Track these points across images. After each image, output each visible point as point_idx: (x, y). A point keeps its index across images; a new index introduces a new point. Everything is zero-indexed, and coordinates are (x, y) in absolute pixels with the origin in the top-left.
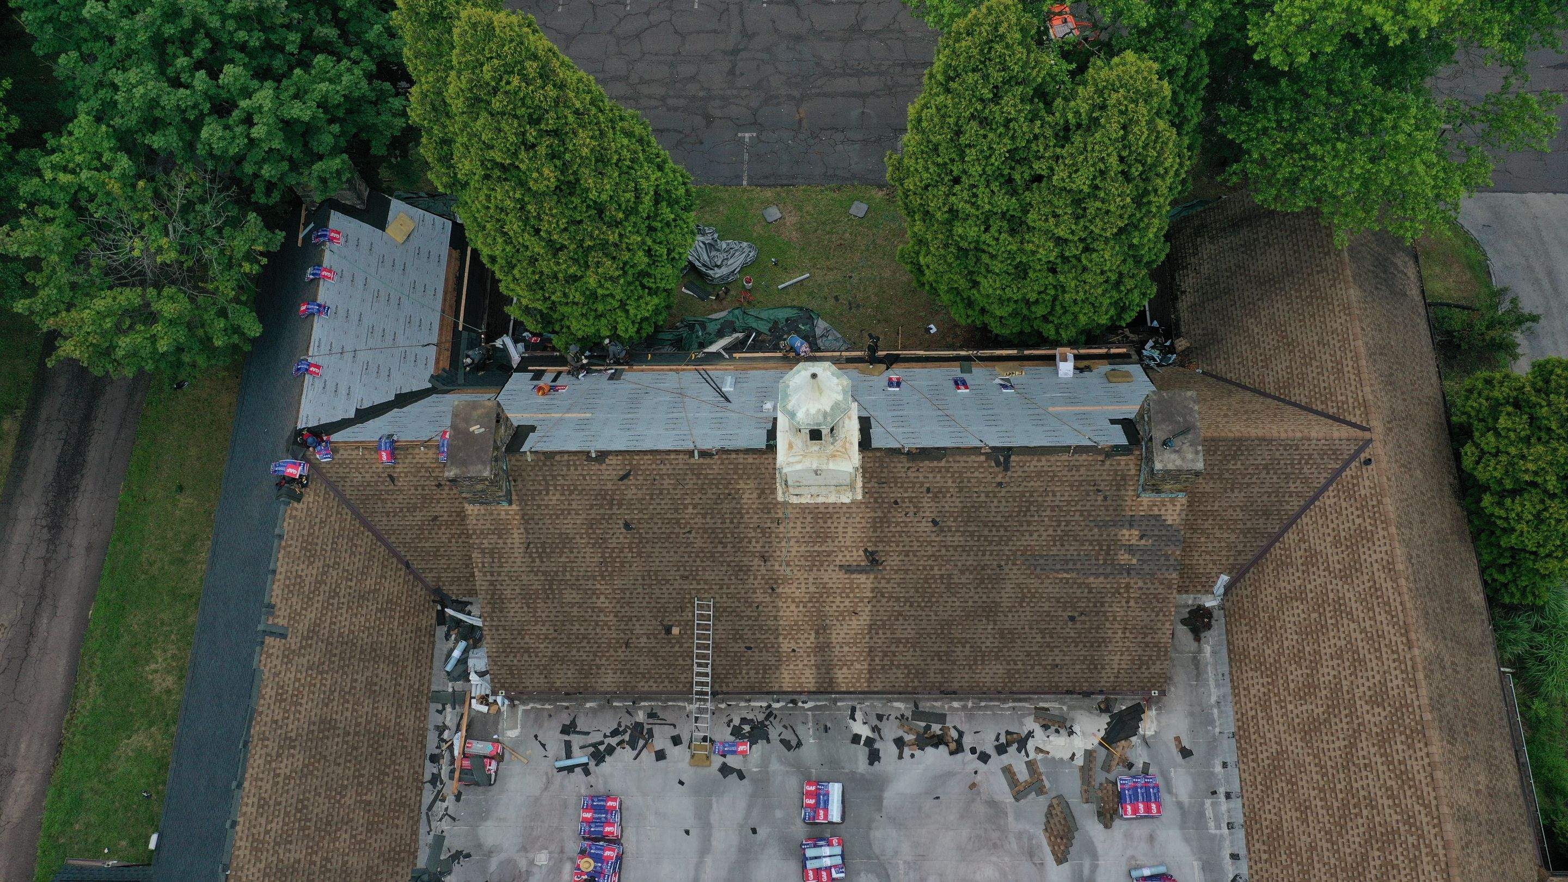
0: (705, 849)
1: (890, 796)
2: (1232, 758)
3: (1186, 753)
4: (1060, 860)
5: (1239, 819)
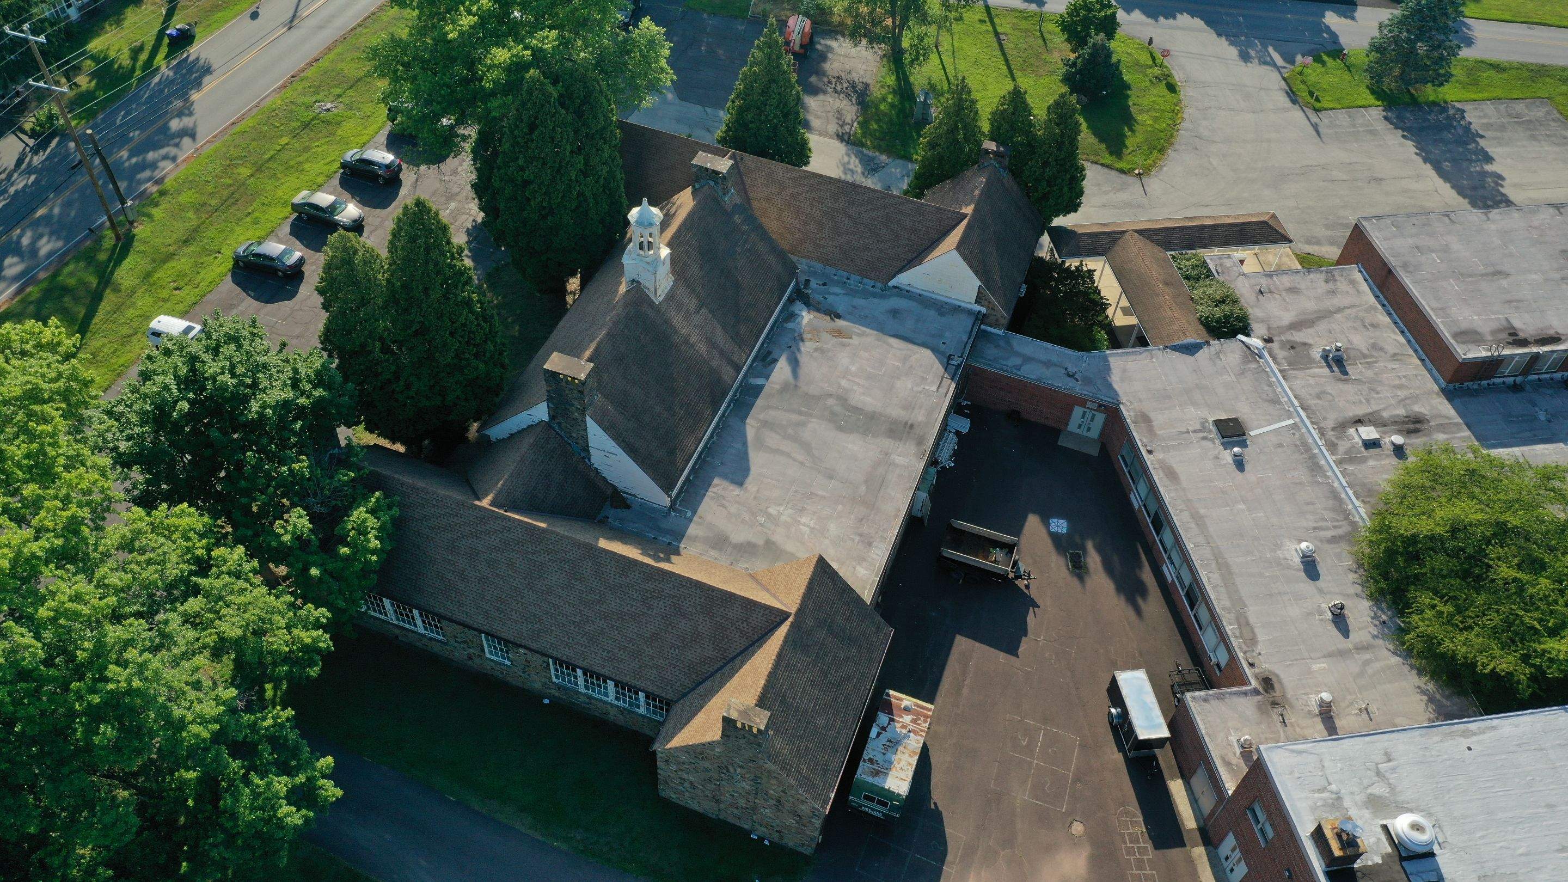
2: (834, 271)
4: (851, 338)
5: (859, 278)
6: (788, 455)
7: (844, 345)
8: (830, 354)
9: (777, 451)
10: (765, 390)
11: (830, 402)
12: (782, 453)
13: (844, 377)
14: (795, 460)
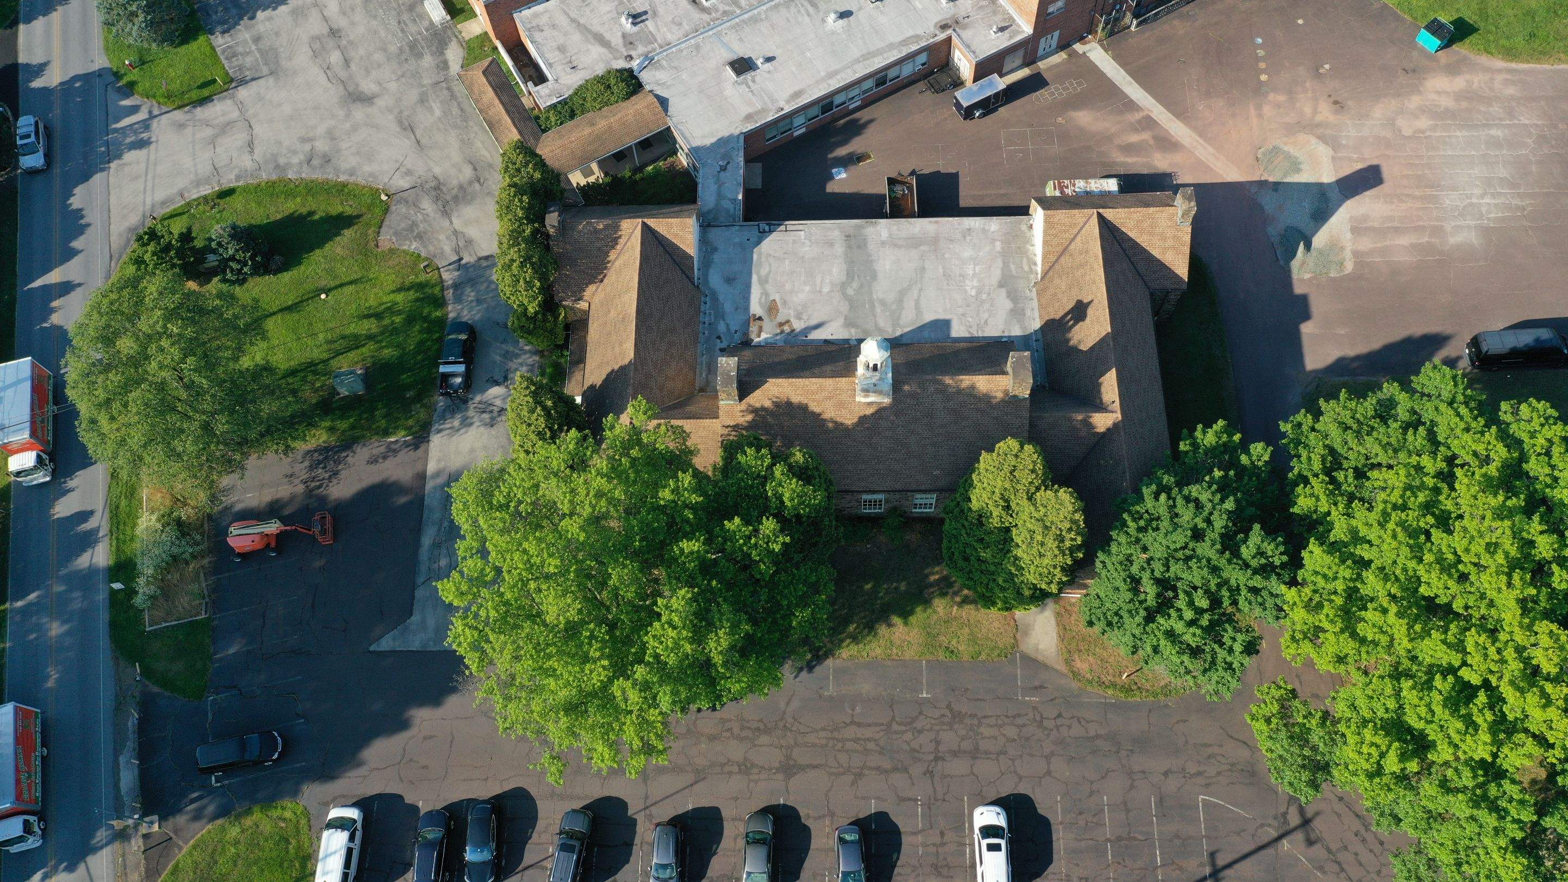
0: (917, 302)
1: (841, 321)
3: (719, 337)
4: (774, 301)
5: (701, 316)
7: (785, 302)
8: (800, 308)
9: (917, 308)
11: (851, 292)
13: (820, 292)
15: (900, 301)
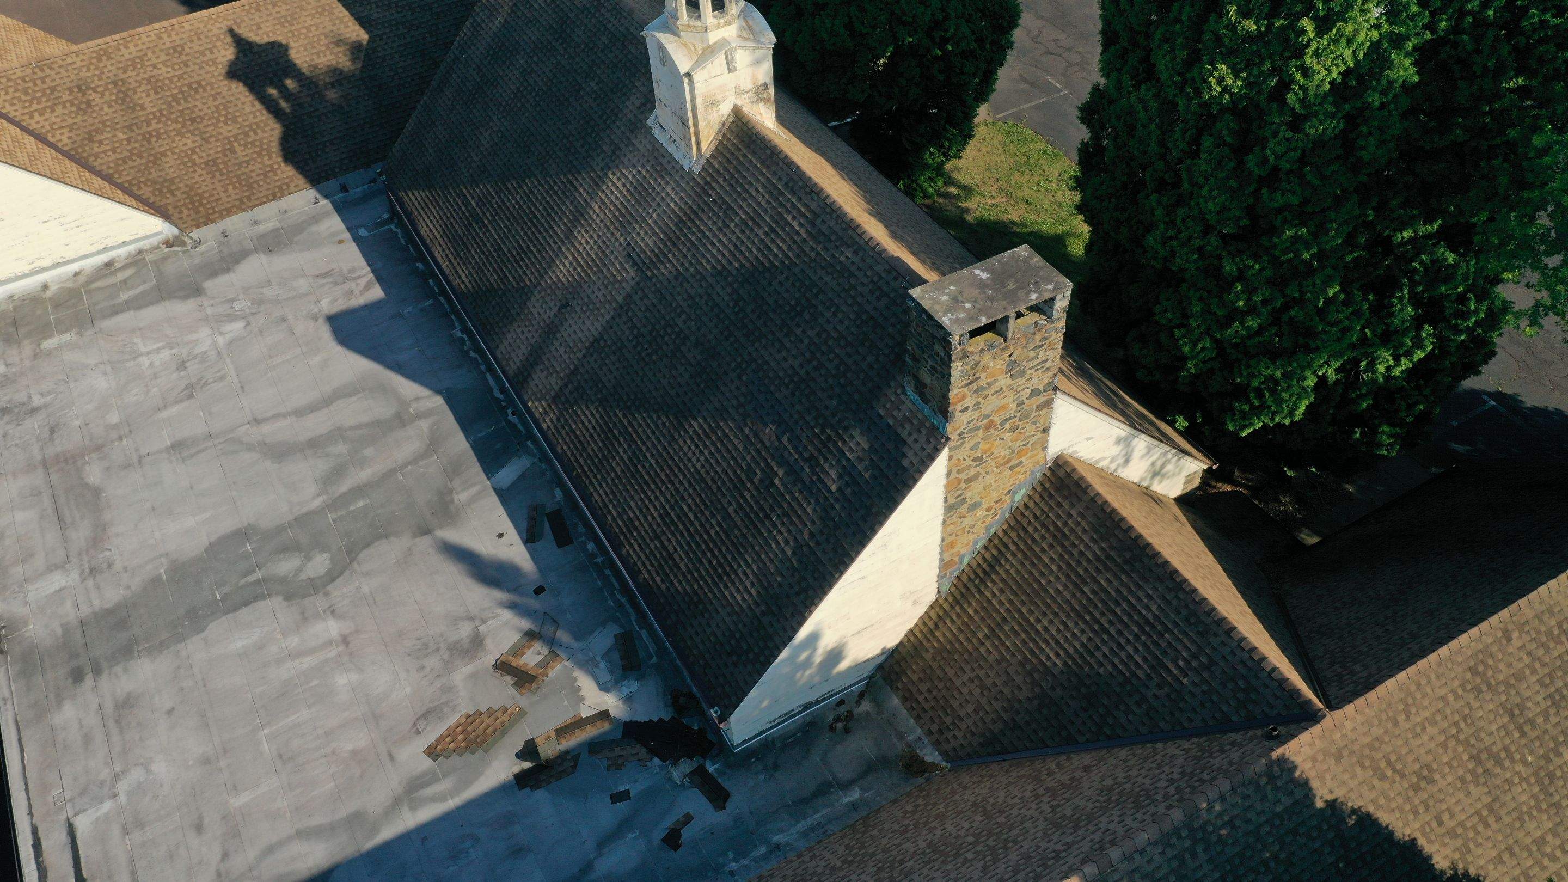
3: (672, 839)
4: (431, 752)
6: (299, 413)
7: (426, 715)
8: (433, 662)
9: (327, 401)
10: (475, 469)
11: (319, 564)
12: (313, 408)
13: (345, 640)
14: (277, 416)
15: (314, 445)
